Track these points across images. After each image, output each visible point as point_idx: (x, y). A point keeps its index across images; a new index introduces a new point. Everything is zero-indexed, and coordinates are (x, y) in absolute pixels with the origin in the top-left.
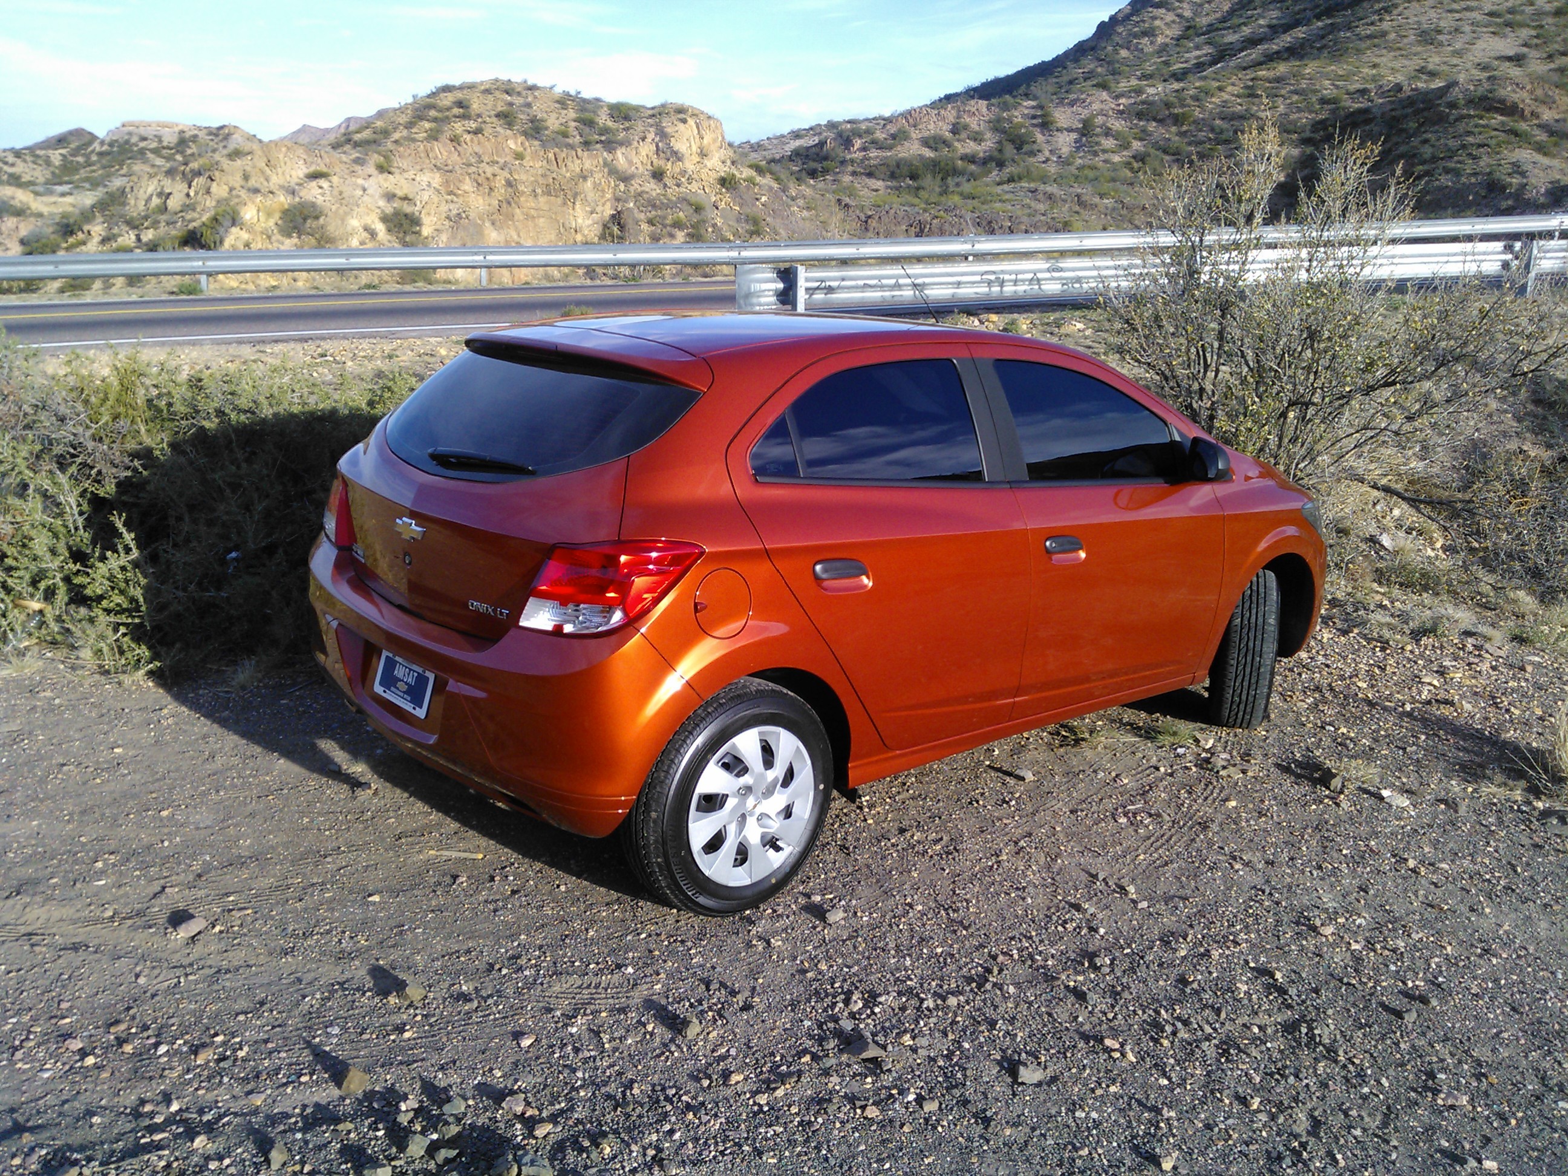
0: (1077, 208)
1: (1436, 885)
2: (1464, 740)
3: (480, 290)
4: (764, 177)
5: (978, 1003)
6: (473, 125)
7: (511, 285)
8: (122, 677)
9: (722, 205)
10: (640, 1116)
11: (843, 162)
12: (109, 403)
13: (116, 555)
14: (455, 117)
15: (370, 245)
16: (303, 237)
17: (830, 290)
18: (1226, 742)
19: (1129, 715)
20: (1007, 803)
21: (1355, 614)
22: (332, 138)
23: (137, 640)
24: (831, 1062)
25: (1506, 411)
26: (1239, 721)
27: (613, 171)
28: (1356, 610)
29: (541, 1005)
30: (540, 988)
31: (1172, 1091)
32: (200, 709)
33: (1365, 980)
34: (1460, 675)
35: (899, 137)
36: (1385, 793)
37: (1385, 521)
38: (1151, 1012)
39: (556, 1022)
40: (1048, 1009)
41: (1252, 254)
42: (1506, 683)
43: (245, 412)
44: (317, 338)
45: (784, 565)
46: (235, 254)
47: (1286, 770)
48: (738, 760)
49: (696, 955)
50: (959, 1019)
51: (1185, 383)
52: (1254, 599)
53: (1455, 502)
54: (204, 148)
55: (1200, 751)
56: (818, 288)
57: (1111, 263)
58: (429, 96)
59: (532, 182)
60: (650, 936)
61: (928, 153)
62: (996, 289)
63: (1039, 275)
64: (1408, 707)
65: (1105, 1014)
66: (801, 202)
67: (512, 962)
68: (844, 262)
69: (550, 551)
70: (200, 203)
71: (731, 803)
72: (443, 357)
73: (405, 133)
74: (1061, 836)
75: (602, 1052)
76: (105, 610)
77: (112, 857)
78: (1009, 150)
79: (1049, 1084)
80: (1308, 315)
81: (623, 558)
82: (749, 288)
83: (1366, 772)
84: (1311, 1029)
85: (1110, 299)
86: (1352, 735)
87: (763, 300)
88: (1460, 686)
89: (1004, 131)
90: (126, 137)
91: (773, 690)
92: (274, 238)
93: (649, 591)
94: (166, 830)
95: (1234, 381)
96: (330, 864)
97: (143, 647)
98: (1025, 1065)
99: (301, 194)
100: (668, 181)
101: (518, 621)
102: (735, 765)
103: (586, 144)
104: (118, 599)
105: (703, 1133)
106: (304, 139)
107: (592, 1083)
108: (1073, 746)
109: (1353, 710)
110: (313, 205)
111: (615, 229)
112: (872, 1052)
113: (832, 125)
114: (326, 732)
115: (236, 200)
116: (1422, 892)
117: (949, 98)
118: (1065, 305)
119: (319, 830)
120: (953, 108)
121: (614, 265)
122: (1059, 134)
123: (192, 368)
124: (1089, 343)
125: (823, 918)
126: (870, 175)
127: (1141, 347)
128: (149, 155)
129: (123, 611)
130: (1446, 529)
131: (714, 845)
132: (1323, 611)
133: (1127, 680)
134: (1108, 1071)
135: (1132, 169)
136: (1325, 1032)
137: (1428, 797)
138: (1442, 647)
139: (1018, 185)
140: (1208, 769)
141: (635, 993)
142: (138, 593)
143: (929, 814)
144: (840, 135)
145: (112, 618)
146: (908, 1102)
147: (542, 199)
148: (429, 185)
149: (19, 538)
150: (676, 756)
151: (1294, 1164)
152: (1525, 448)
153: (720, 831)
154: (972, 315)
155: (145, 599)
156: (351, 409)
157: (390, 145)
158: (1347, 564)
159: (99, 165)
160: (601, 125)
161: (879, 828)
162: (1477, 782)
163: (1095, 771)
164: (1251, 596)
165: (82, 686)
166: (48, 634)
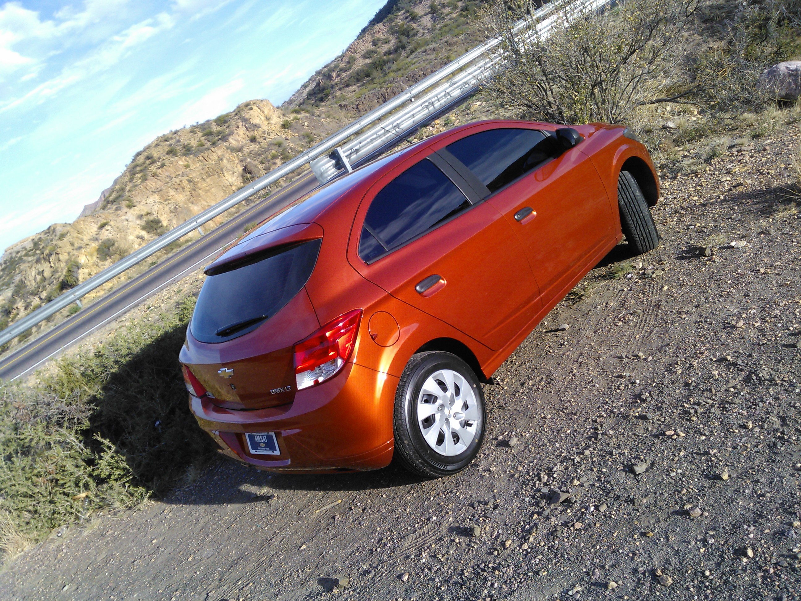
0: (449, 48)
1: (778, 274)
2: (756, 198)
3: (202, 238)
4: (301, 114)
5: (600, 447)
6: (159, 164)
7: (216, 227)
8: (138, 506)
9: (289, 137)
10: (474, 585)
11: (332, 87)
12: (65, 385)
13: (105, 453)
14: (149, 164)
15: (144, 244)
16: (112, 257)
17: (357, 151)
18: (648, 260)
19: (597, 272)
20: (563, 344)
21: (675, 167)
22: (100, 205)
23: (136, 485)
24: (547, 512)
25: (693, 34)
26: (648, 247)
27: (233, 150)
28: (674, 165)
29: (403, 556)
30: (398, 549)
31: (709, 440)
32: (181, 501)
33: (770, 338)
34: (738, 169)
35: (351, 61)
36: (733, 244)
37: (665, 116)
38: (680, 408)
39: (414, 561)
40: (633, 432)
41: (539, 27)
42: (761, 160)
43: (128, 355)
44: (142, 302)
45: (401, 296)
46: (87, 282)
47: (682, 258)
48: (430, 395)
49: (460, 494)
50: (594, 459)
51: (540, 104)
52: (624, 188)
53: (692, 89)
54: (46, 242)
55: (638, 271)
56: (351, 153)
57: (475, 68)
58: (132, 162)
59: (199, 175)
60: (435, 497)
61: (368, 61)
62: (431, 108)
63: (447, 91)
64: (722, 197)
65: (659, 420)
66: (323, 116)
67: (379, 544)
68: (358, 133)
69: (293, 349)
70: (58, 267)
71: (438, 417)
72: (202, 279)
73: (131, 184)
74: (596, 346)
75: (442, 564)
76: (114, 480)
77: (177, 592)
78: (404, 39)
79: (651, 468)
80: (579, 42)
81: (328, 334)
82: (321, 171)
83: (720, 239)
84: (757, 375)
85: (485, 85)
86: (703, 224)
87: (329, 173)
88: (740, 173)
89: (397, 32)
90: (10, 256)
91: (428, 355)
92: (100, 265)
93: (348, 342)
94: (195, 567)
95: (562, 90)
96: (275, 542)
97: (140, 488)
98: (636, 465)
99: (101, 238)
100: (260, 140)
101: (297, 388)
102: (430, 399)
103: (214, 144)
104: (117, 472)
105: (507, 578)
106: (88, 212)
107: (445, 581)
108: (579, 301)
109: (698, 212)
110: (109, 240)
111: (249, 175)
112: (563, 497)
113: (318, 73)
114: (241, 481)
115: (74, 257)
116: (774, 282)
117: (364, 31)
118: (467, 98)
119: (262, 529)
120: (368, 34)
121: (256, 193)
122: (422, 19)
123: (94, 346)
124: (486, 109)
125: (509, 446)
126: (348, 86)
127: (511, 99)
128: (25, 258)
129: (122, 476)
130: (695, 104)
131: (441, 440)
132: (659, 174)
133: (588, 257)
134: (675, 447)
135: (464, 16)
136: (764, 374)
137: (754, 235)
138: (723, 160)
139: (416, 52)
140: (646, 278)
141: (442, 528)
142: (124, 465)
143: (531, 370)
144: (324, 75)
145: (119, 483)
146: (592, 512)
147: (208, 180)
148: (155, 202)
149: (59, 468)
150: (401, 410)
151: (783, 444)
152: (711, 46)
153: (440, 432)
154: (427, 126)
155: (129, 465)
156: (173, 328)
157: (127, 194)
158: (659, 146)
159: (5, 275)
160: (216, 132)
161: (511, 389)
162: (772, 215)
163: (595, 308)
164: (622, 187)
165: (123, 520)
166: (96, 505)
